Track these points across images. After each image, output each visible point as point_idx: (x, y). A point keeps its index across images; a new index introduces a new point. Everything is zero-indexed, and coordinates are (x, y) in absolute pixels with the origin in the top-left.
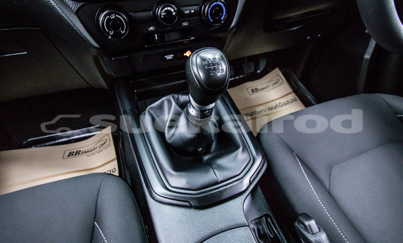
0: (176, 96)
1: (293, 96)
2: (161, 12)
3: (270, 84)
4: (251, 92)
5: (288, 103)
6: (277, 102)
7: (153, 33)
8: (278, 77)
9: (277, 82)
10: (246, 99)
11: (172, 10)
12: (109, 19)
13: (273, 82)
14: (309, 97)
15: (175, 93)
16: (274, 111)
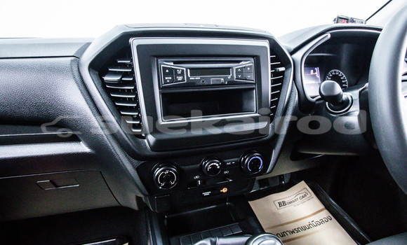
0: (213, 239)
1: (326, 214)
2: (208, 165)
3: (298, 197)
4: (278, 205)
5: (322, 222)
6: (310, 219)
7: (198, 179)
8: (305, 190)
9: (305, 196)
10: (274, 214)
11: (217, 165)
12: (164, 174)
13: (301, 195)
14: (346, 218)
15: (212, 237)
16: (307, 231)
